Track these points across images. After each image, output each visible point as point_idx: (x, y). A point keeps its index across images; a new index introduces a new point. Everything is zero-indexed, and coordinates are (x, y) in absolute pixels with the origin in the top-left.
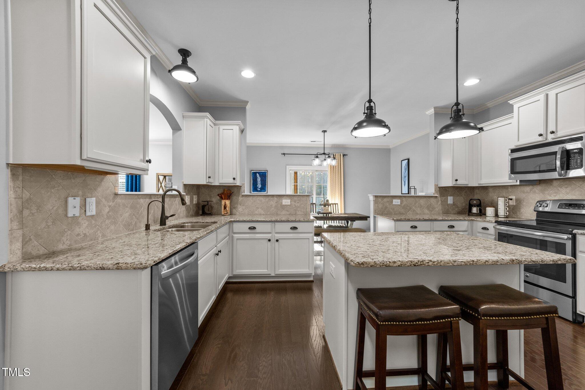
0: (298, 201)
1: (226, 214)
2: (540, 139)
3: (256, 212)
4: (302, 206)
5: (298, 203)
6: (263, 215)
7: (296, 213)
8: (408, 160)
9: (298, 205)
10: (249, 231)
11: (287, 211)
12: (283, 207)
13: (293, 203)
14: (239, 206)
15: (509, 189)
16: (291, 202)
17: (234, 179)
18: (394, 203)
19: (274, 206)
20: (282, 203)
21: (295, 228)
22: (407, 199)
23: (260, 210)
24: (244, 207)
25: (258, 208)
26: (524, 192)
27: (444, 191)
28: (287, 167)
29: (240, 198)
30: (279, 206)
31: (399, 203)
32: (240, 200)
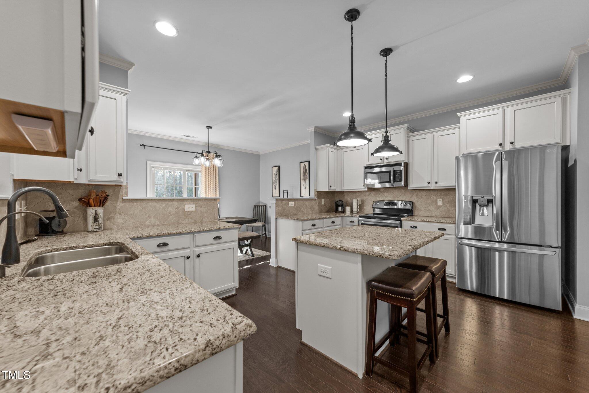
0: (204, 206)
1: (99, 228)
2: (380, 161)
3: (148, 223)
4: (209, 211)
5: (204, 208)
6: (158, 225)
7: (202, 220)
8: (279, 167)
9: (205, 210)
10: (158, 249)
11: (191, 218)
12: (186, 214)
13: (198, 208)
14: (117, 216)
15: (357, 194)
16: (196, 207)
17: (120, 175)
18: (290, 206)
19: (173, 213)
20: (184, 209)
21: (218, 238)
22: (298, 201)
23: (153, 220)
24: (126, 217)
25: (150, 217)
26: (365, 196)
27: (320, 194)
28: (148, 163)
29: (120, 204)
30: (181, 212)
31: (293, 206)
32: (118, 207)
